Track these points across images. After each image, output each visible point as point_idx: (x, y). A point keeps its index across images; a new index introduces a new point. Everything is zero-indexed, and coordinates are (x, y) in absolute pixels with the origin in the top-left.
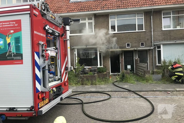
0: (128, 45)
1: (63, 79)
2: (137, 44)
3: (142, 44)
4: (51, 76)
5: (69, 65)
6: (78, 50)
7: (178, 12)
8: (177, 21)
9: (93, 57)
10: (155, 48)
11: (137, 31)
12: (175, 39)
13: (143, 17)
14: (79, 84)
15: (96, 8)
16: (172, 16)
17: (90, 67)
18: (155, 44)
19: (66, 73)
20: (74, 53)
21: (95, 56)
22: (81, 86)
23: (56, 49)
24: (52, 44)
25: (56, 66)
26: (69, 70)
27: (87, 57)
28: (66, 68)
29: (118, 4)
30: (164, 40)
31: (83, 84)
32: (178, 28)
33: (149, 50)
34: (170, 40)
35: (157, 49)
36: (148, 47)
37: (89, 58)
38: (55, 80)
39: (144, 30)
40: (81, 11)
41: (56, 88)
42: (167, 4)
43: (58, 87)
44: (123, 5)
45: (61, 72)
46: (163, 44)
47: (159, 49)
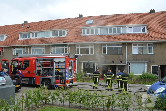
0: (113, 62)
1: (74, 78)
2: (118, 62)
3: (121, 62)
4: (70, 76)
5: (76, 73)
6: (84, 63)
7: (142, 45)
8: (141, 50)
9: (92, 68)
10: (128, 64)
11: (118, 54)
12: (139, 60)
13: (122, 47)
14: (81, 81)
15: (96, 40)
16: (138, 46)
17: (90, 73)
18: (128, 62)
19: (75, 75)
20: (82, 65)
21: (93, 67)
22: (82, 82)
23: (72, 66)
24: (70, 65)
25: (71, 72)
26: (76, 74)
28: (75, 74)
29: (108, 38)
30: (133, 60)
31: (83, 82)
32: (141, 54)
33: (125, 65)
34: (137, 60)
35: (129, 65)
36: (124, 64)
37: (90, 68)
38: (71, 78)
39: (122, 54)
40: (87, 41)
41: (71, 80)
42: (135, 40)
43: (72, 80)
44: (110, 39)
45: (73, 75)
46: (132, 63)
47: (130, 65)
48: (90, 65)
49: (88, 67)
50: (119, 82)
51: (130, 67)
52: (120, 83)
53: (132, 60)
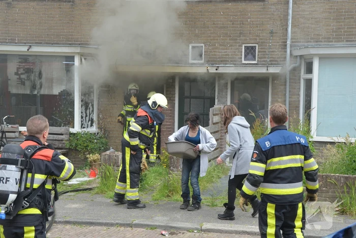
2: (228, 51)
3: (251, 52)
10: (296, 70)
21: (64, 88)
27: (34, 87)
30: (338, 37)
35: (304, 76)
46: (322, 58)
47: (308, 76)
48: (40, 74)
49: (27, 83)
50: (271, 209)
51: (309, 83)
52: (271, 221)
53: (328, 40)
